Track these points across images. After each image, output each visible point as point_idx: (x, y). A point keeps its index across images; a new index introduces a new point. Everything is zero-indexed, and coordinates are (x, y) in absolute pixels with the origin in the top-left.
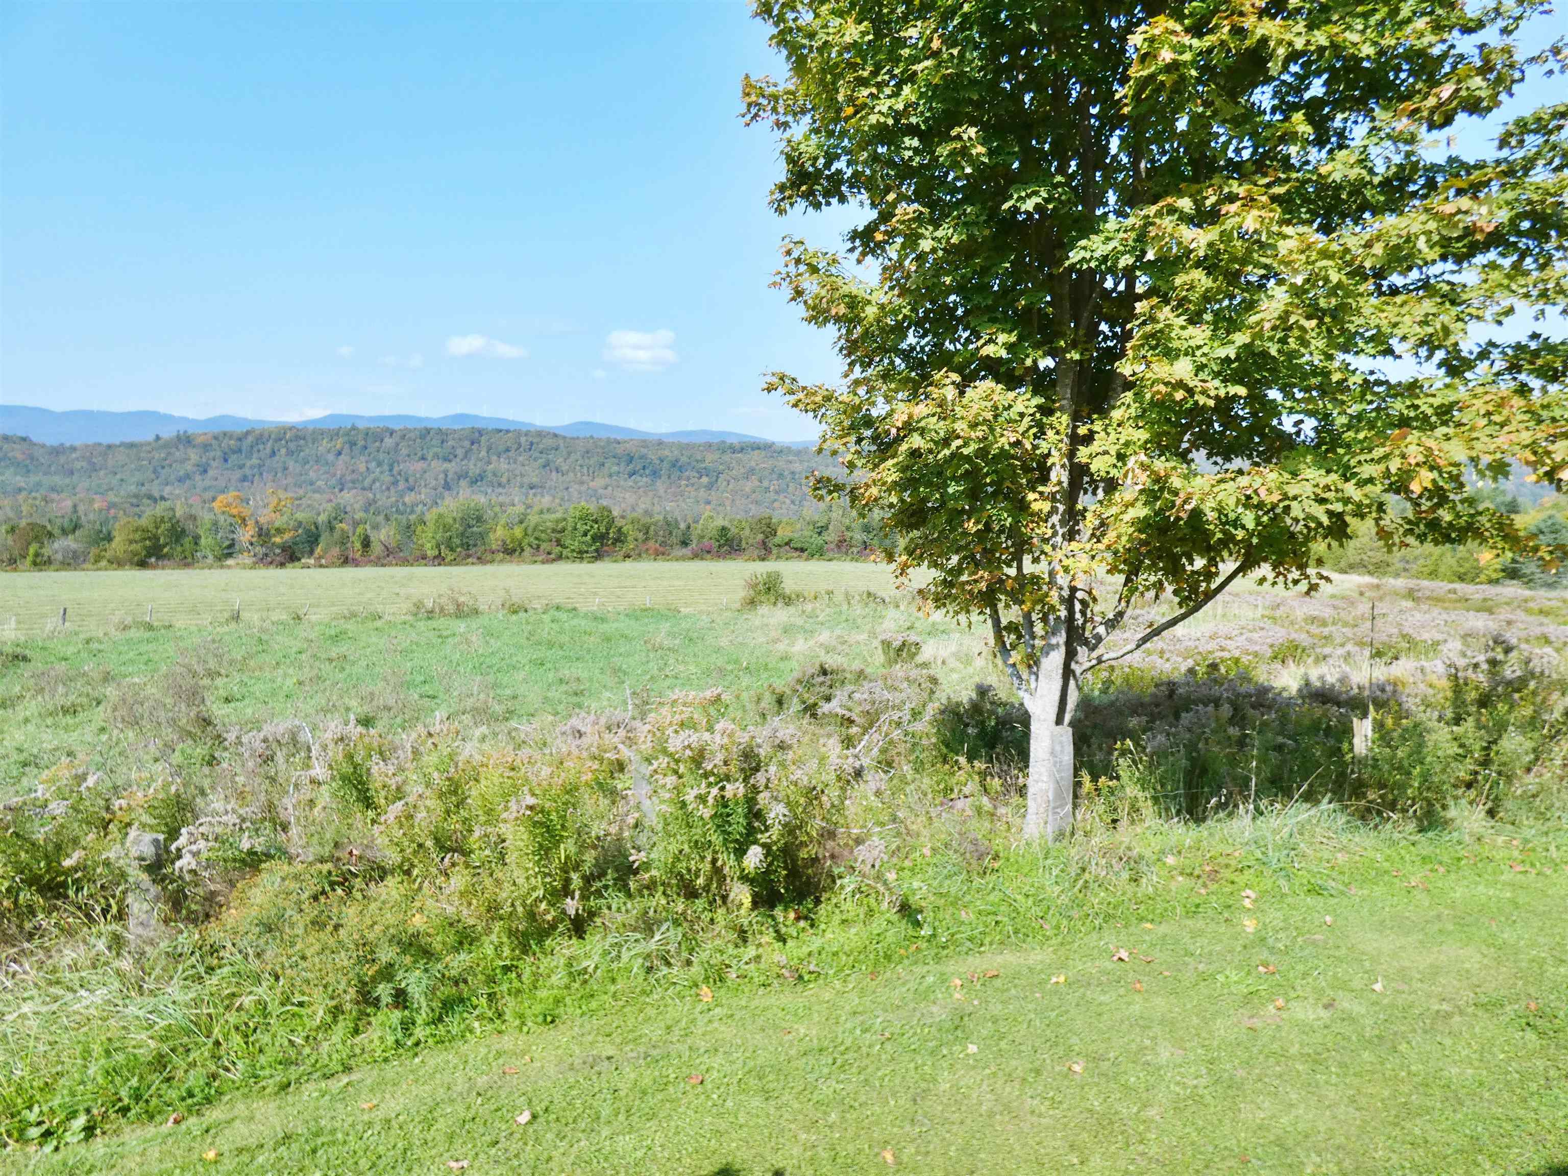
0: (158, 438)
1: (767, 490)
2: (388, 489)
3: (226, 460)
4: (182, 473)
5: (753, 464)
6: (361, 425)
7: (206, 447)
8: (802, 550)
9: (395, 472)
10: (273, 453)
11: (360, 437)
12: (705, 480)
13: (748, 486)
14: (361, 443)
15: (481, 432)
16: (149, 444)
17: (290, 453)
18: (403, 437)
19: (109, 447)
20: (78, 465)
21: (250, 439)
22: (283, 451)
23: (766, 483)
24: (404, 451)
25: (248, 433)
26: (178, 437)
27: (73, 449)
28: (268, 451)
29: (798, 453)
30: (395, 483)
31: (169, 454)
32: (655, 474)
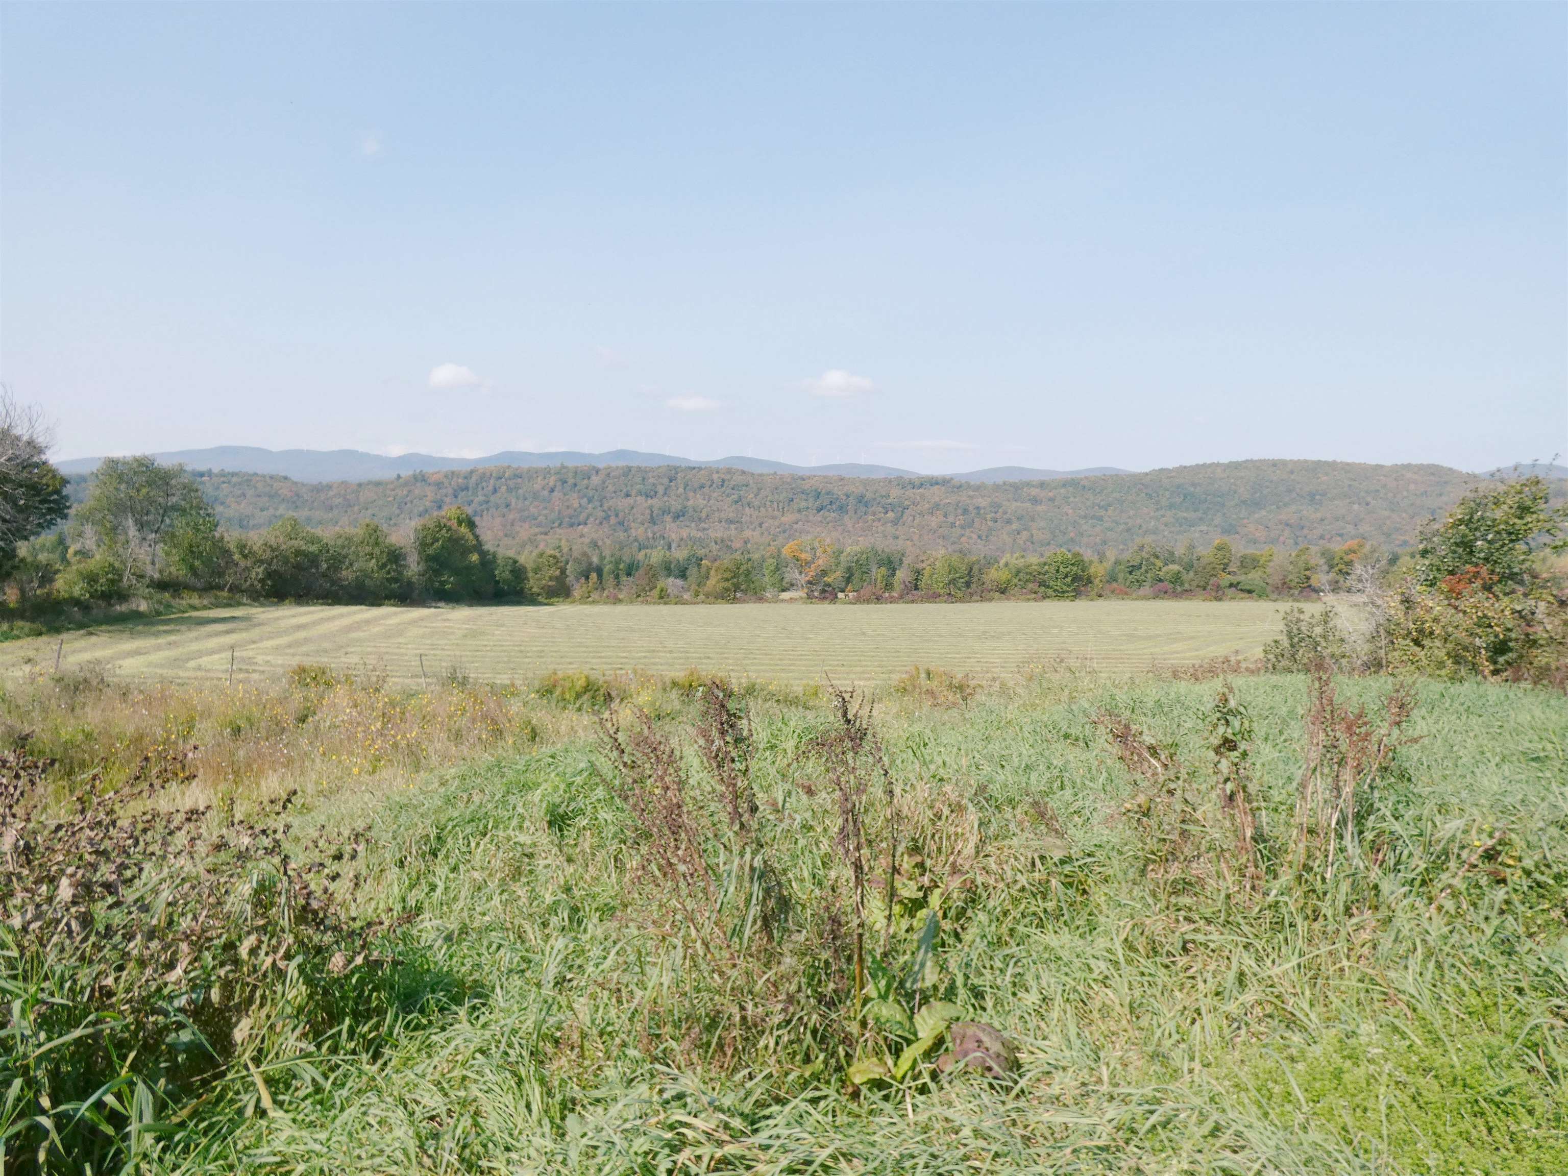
0: (399, 477)
1: (953, 525)
2: (601, 523)
3: (456, 497)
4: (421, 509)
5: (937, 499)
6: (570, 464)
7: (439, 485)
8: (1250, 592)
9: (605, 508)
10: (495, 491)
11: (571, 475)
12: (890, 515)
13: (934, 521)
14: (571, 481)
15: (676, 469)
16: (392, 483)
17: (509, 490)
18: (608, 475)
19: (360, 485)
20: (337, 501)
21: (474, 478)
22: (504, 488)
23: (951, 519)
24: (611, 488)
25: (472, 472)
26: (415, 477)
27: (330, 487)
28: (491, 488)
29: (978, 488)
30: (607, 518)
31: (409, 491)
32: (842, 509)
